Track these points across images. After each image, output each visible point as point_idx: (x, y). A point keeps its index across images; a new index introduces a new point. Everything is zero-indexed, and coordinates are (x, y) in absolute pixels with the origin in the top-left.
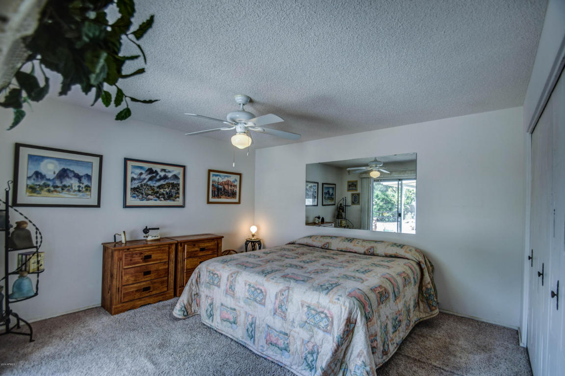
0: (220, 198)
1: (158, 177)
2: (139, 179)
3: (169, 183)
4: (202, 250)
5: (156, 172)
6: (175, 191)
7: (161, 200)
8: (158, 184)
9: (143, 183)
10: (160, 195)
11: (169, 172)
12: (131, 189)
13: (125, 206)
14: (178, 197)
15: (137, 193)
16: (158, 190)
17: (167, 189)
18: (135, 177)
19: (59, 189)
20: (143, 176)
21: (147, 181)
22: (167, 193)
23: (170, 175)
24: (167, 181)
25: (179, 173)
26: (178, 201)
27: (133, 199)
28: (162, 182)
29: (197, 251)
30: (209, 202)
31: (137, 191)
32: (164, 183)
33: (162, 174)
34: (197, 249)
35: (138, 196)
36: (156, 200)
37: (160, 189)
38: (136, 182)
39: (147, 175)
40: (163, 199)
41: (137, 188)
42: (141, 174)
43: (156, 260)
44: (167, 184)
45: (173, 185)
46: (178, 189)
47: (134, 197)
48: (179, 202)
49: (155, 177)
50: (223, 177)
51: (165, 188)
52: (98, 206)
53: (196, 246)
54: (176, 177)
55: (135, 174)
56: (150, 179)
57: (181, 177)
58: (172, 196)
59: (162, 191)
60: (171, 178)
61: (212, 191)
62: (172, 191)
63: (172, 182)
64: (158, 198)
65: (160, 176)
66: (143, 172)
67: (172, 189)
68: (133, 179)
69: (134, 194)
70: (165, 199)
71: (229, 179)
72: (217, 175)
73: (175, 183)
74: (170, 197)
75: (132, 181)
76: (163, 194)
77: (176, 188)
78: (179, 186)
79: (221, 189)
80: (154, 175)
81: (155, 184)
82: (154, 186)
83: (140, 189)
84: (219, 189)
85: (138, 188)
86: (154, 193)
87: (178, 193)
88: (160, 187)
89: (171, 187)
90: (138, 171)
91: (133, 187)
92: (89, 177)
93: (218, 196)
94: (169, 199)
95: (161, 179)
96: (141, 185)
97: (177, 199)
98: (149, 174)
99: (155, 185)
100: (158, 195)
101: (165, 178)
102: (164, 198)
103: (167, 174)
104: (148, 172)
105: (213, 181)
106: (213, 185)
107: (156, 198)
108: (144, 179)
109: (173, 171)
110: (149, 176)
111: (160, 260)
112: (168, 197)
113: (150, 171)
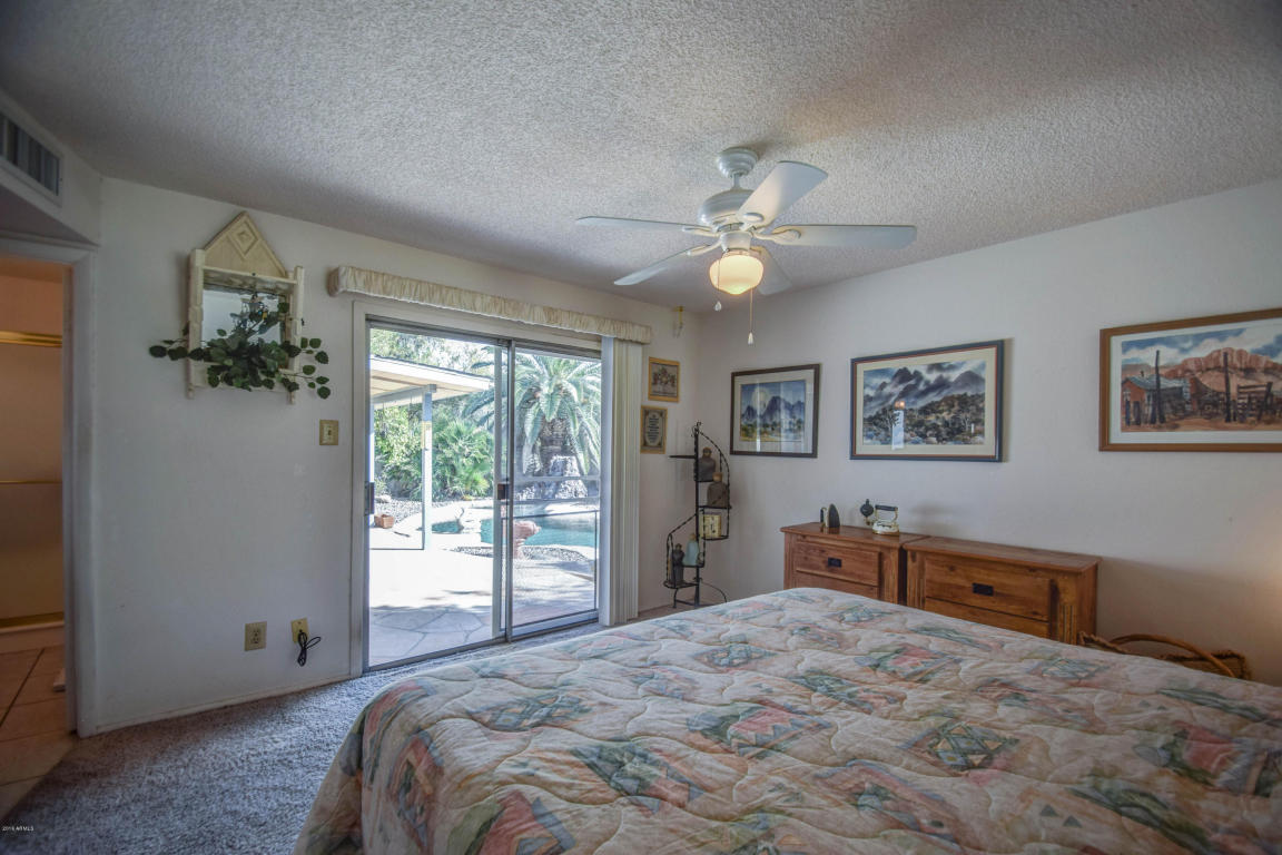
0: (1175, 427)
1: (922, 387)
2: (878, 397)
3: (953, 397)
4: (982, 590)
5: (917, 375)
6: (968, 415)
7: (928, 443)
8: (921, 403)
9: (886, 405)
10: (927, 429)
11: (952, 367)
12: (864, 419)
13: (854, 456)
14: (981, 433)
15: (875, 428)
16: (922, 417)
17: (945, 414)
18: (872, 393)
19: (769, 429)
20: (888, 390)
21: (895, 401)
22: (946, 424)
23: (954, 376)
24: (945, 393)
25: (983, 366)
26: (981, 443)
27: (869, 441)
28: (933, 398)
29: (962, 588)
30: (1106, 445)
31: (876, 425)
32: (938, 399)
33: (932, 377)
34: (960, 581)
35: (877, 435)
36: (917, 443)
37: (928, 414)
38: (873, 404)
39: (896, 386)
40: (934, 439)
41: (875, 417)
42: (883, 385)
43: (851, 574)
44: (945, 399)
45: (964, 402)
46: (982, 410)
47: (870, 437)
48: (986, 445)
49: (915, 386)
50: (1188, 345)
51: (941, 412)
52: (814, 455)
53: (959, 571)
54: (973, 378)
55: (872, 388)
56: (903, 395)
57: (989, 376)
58: (960, 431)
59: (932, 418)
60: (956, 382)
61: (1126, 405)
62: (962, 416)
63: (961, 392)
64: (923, 436)
65: (927, 383)
66: (888, 380)
67: (962, 410)
68: (868, 399)
69: (870, 430)
70: (940, 440)
71: (1232, 344)
72: (1152, 342)
73: (970, 393)
74: (954, 432)
75: (865, 404)
76: (935, 427)
77: (973, 408)
78: (983, 401)
79: (1178, 393)
80: (912, 382)
81: (914, 403)
82: (911, 410)
83: (881, 420)
84: (1158, 395)
85: (878, 416)
86: (914, 426)
87: (979, 421)
88: (925, 411)
89: (956, 408)
90: (877, 381)
91: (867, 416)
92: (801, 405)
93: (1158, 421)
94: (951, 439)
95: (931, 388)
96: (884, 411)
97: (979, 438)
98: (901, 382)
99: (914, 407)
100: (922, 430)
101: (941, 384)
102: (938, 436)
103: (945, 375)
104: (897, 379)
105: (1126, 368)
106: (1126, 383)
107: (917, 438)
108: (891, 395)
109: (963, 363)
110: (901, 387)
111: (859, 576)
112: (948, 434)
113: (903, 375)
